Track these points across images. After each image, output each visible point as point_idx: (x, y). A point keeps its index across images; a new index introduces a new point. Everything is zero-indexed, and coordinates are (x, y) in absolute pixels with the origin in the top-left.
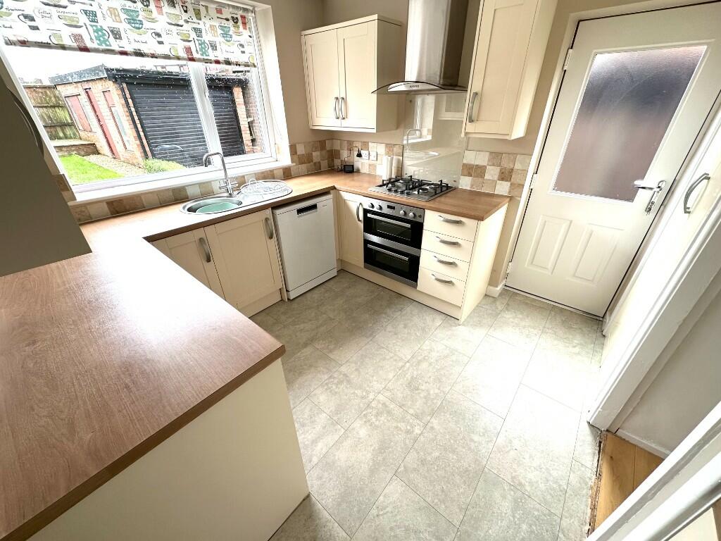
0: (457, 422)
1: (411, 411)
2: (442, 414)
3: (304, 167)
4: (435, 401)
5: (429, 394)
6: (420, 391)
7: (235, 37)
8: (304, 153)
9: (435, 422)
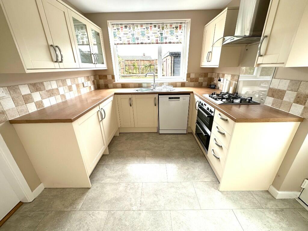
0: (152, 225)
1: (142, 200)
2: (151, 214)
3: (192, 84)
4: (156, 207)
5: (158, 202)
6: (156, 196)
7: (175, 34)
8: (194, 77)
9: (144, 214)
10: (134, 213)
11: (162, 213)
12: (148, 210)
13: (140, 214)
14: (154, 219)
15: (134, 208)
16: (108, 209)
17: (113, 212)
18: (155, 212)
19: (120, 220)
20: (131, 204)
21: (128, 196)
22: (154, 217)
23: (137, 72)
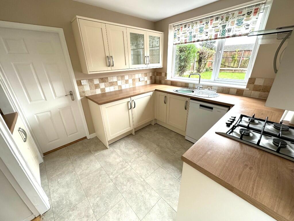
10: (108, 179)
11: (118, 194)
12: (115, 184)
13: (109, 182)
14: (112, 192)
15: (111, 176)
16: (102, 165)
17: (102, 169)
18: (117, 189)
19: (100, 176)
20: (112, 173)
21: (115, 167)
22: (112, 191)
23: (236, 65)
